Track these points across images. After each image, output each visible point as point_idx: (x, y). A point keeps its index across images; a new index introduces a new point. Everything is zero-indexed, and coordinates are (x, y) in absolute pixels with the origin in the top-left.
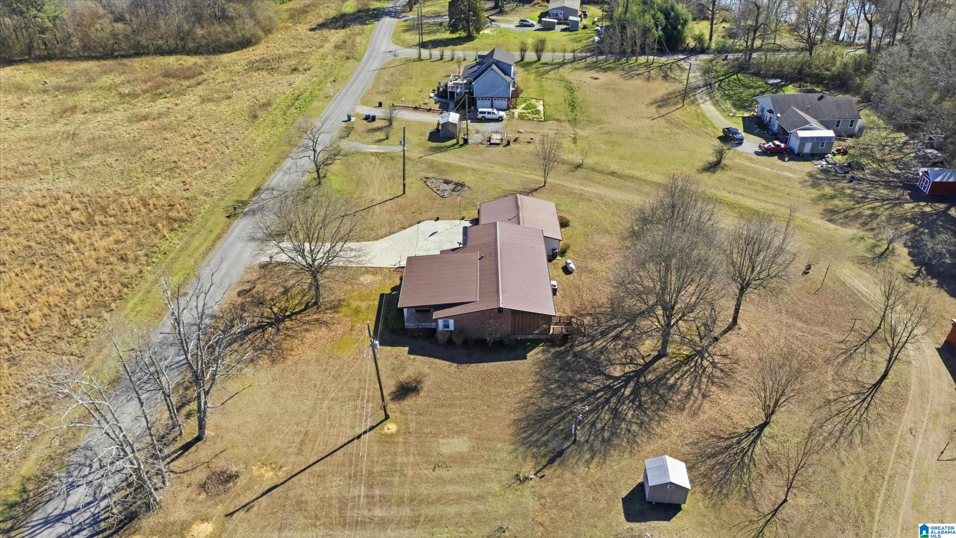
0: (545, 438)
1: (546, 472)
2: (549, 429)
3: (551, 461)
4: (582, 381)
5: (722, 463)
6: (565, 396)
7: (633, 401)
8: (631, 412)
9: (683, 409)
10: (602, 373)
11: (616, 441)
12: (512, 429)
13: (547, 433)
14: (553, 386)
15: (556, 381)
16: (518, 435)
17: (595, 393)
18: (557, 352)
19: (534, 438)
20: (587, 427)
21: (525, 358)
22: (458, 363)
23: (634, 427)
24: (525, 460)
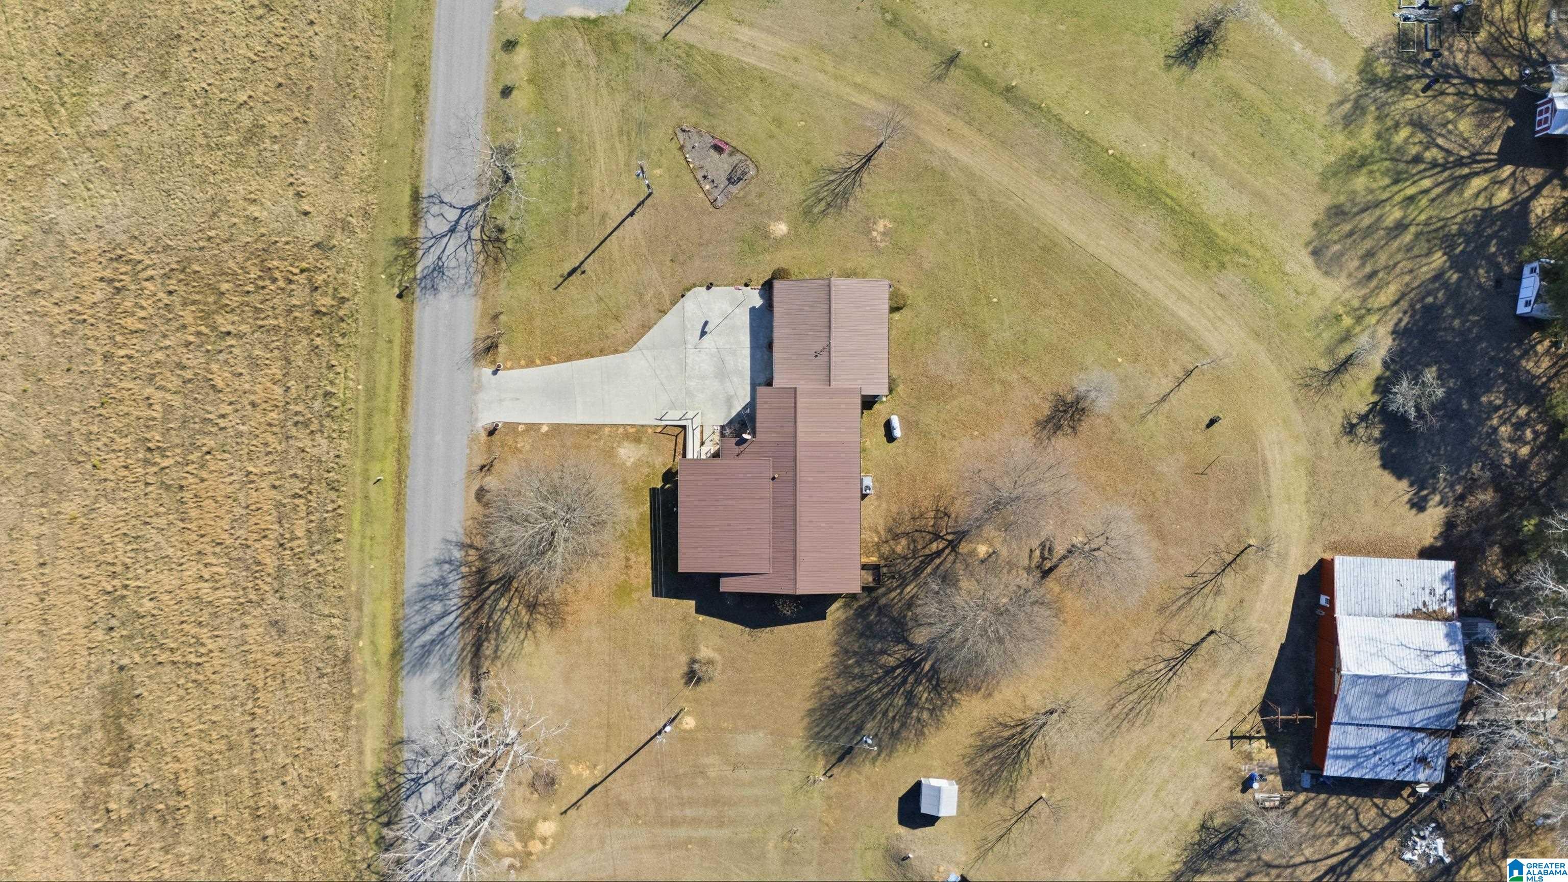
0: (836, 733)
1: (835, 771)
2: (843, 720)
3: (840, 759)
4: (883, 652)
5: (999, 757)
6: (862, 676)
7: (930, 680)
8: (925, 695)
9: (980, 689)
10: (905, 640)
11: (904, 734)
12: (807, 720)
13: (838, 727)
14: (850, 662)
15: (855, 653)
16: (811, 729)
17: (894, 669)
18: (860, 606)
19: (826, 733)
20: (879, 716)
21: (823, 617)
22: (750, 627)
23: (925, 715)
24: (816, 759)
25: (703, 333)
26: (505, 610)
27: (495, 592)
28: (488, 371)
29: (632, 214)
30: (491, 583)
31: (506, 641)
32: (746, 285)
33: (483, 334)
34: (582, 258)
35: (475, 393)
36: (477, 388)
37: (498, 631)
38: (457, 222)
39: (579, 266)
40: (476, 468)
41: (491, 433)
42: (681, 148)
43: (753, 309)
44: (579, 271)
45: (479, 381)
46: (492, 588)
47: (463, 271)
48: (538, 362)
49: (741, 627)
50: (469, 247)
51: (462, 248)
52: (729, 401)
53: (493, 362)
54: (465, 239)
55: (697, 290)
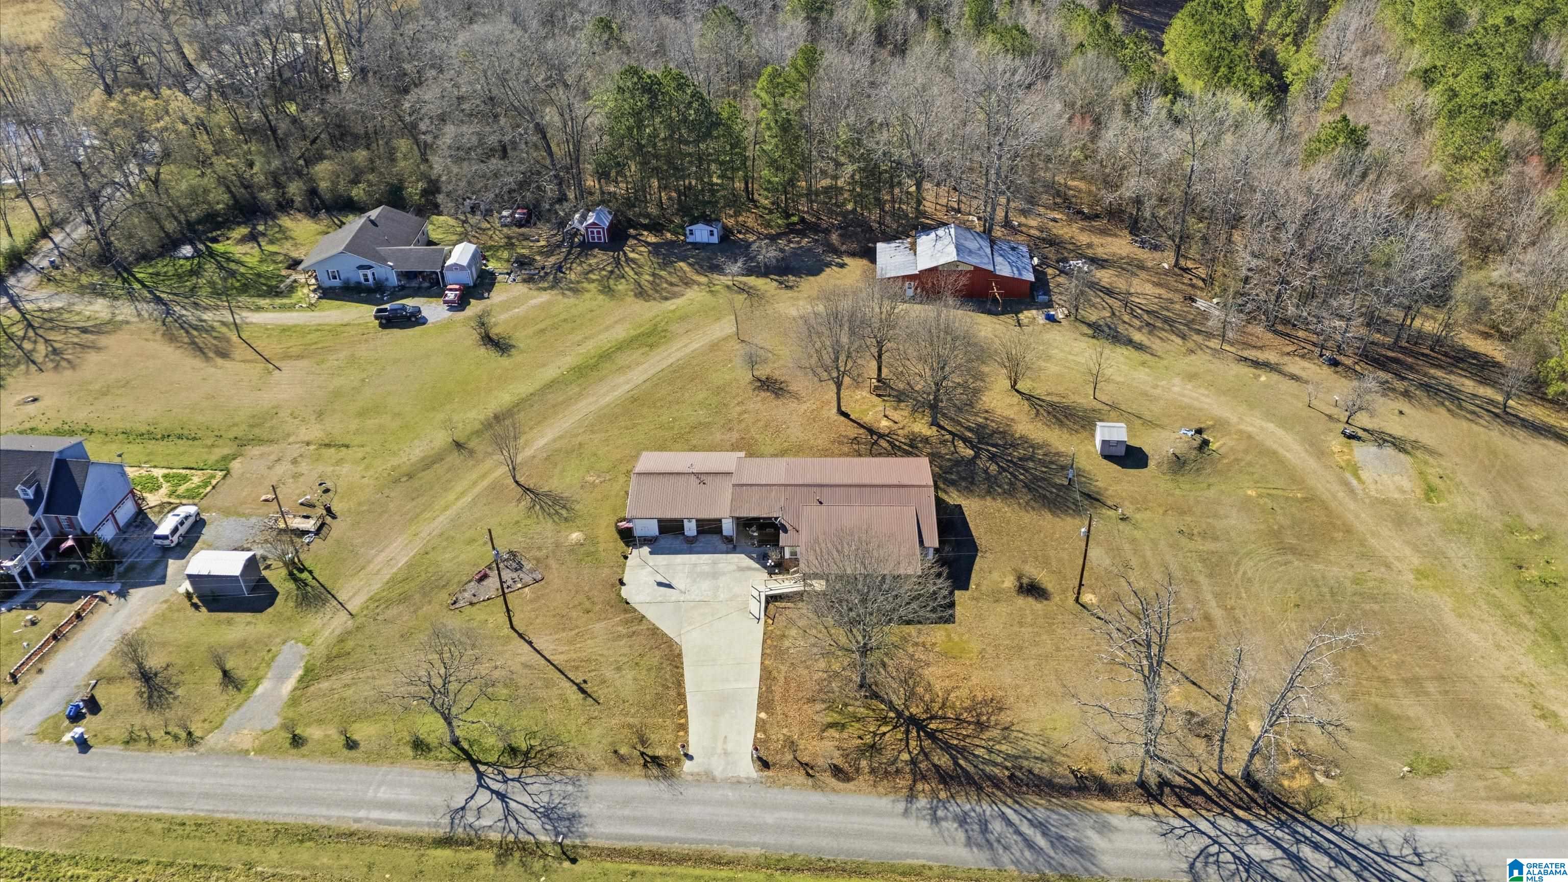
0: (1072, 501)
1: (1109, 503)
3: (1097, 500)
4: (986, 472)
6: (1012, 485)
7: (1006, 449)
8: (1021, 451)
13: (1065, 499)
14: (999, 490)
15: (991, 488)
17: (1001, 467)
19: (1073, 507)
21: (959, 507)
23: (1040, 451)
24: (1100, 514)
25: (669, 586)
26: (990, 751)
27: (966, 759)
28: (687, 766)
29: (530, 643)
30: (956, 763)
31: (1029, 750)
32: (626, 558)
33: (638, 770)
34: (569, 684)
35: (714, 779)
36: (707, 778)
37: (1017, 757)
38: (493, 792)
39: (577, 685)
40: (810, 782)
41: (765, 764)
42: (471, 604)
43: (651, 553)
44: (583, 686)
45: (698, 774)
46: (961, 762)
47: (557, 787)
48: (683, 721)
49: (978, 559)
50: (528, 781)
51: (528, 788)
52: (741, 569)
53: (678, 761)
54: (517, 784)
55: (625, 592)
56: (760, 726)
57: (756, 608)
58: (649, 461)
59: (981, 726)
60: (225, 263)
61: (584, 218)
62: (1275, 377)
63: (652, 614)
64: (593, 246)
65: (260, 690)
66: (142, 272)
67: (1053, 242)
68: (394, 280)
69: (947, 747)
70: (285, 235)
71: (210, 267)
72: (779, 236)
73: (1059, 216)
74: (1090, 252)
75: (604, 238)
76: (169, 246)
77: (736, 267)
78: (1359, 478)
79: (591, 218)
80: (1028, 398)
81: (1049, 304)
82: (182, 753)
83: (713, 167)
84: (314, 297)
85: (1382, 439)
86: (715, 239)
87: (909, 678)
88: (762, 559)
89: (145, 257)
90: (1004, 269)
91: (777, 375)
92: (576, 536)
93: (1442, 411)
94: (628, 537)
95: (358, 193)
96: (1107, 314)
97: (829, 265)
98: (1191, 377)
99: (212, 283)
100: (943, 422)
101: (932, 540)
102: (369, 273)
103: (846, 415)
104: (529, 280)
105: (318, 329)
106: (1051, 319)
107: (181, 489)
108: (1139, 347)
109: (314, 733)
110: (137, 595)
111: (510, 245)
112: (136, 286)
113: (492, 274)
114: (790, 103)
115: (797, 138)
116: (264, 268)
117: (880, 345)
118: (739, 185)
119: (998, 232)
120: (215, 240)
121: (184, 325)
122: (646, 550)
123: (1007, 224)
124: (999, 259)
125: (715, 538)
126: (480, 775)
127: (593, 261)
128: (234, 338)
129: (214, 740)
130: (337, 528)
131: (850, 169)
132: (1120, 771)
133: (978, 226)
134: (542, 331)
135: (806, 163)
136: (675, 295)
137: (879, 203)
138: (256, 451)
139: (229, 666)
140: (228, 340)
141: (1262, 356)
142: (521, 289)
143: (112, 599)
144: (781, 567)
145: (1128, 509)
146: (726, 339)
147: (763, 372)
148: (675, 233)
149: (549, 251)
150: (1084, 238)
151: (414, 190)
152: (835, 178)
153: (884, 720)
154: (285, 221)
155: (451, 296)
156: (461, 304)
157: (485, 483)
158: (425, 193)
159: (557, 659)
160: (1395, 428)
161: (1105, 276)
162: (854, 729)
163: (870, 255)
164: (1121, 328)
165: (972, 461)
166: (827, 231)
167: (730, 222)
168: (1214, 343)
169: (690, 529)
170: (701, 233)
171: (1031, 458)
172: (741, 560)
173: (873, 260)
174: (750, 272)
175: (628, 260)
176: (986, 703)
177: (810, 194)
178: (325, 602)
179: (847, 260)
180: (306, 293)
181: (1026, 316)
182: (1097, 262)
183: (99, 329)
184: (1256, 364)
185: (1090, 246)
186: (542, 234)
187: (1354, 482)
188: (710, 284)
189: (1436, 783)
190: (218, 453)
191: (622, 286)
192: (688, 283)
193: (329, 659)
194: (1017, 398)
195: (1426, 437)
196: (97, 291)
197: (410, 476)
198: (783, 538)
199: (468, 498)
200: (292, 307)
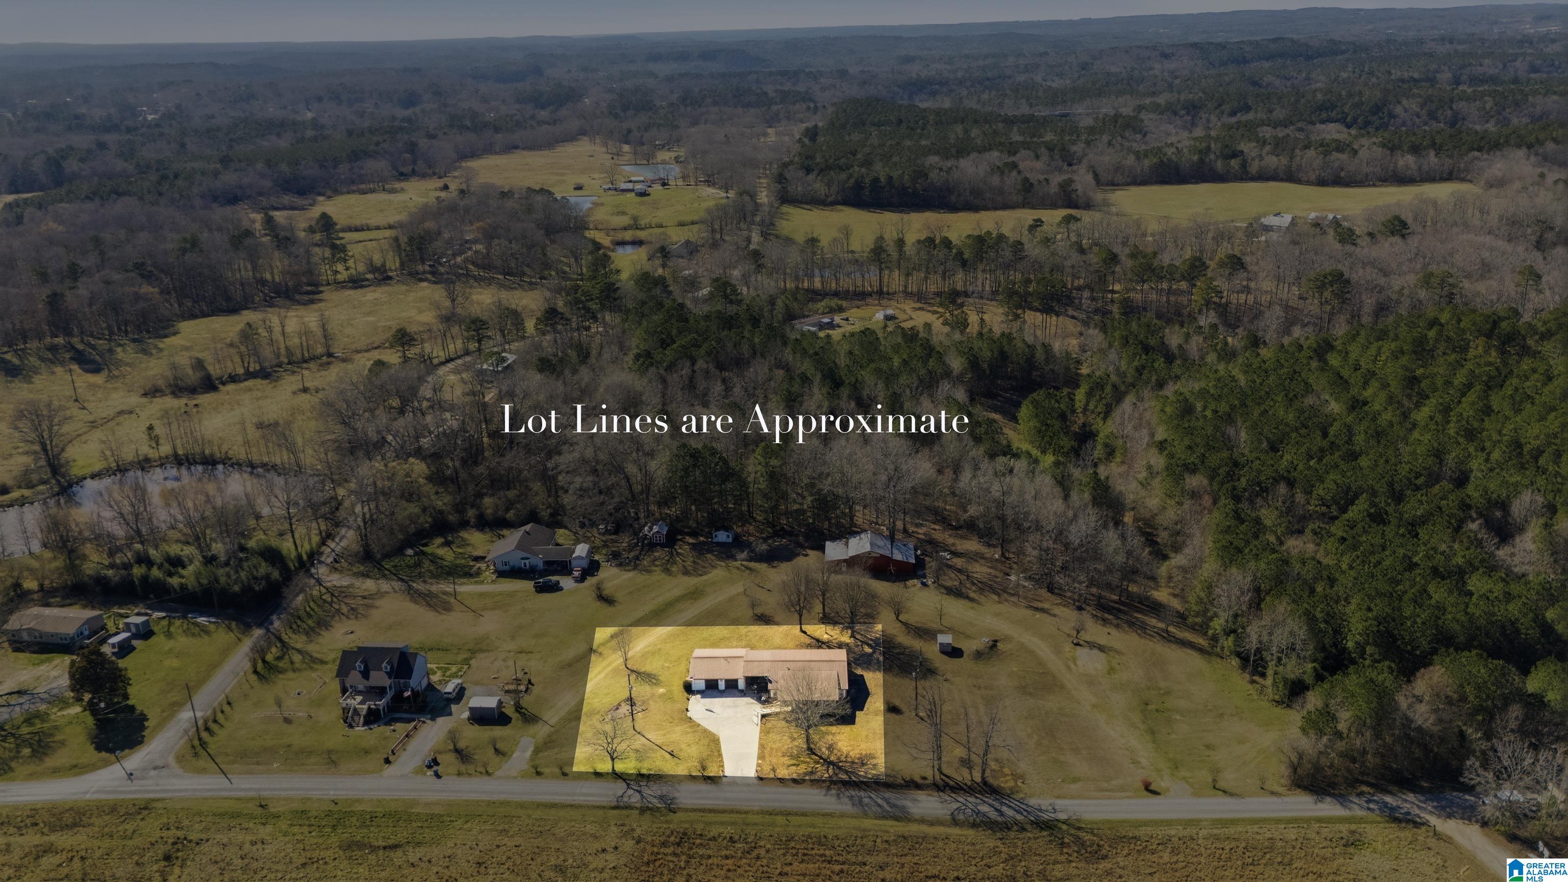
25: (712, 711)
26: (865, 773)
27: (854, 776)
28: (724, 779)
29: (644, 736)
30: (850, 778)
32: (689, 699)
33: (701, 781)
34: (664, 751)
38: (635, 790)
39: (668, 752)
40: (782, 785)
41: (761, 779)
43: (702, 697)
44: (671, 753)
46: (852, 778)
48: (721, 764)
49: (868, 698)
52: (749, 704)
53: (720, 778)
55: (689, 714)
56: (758, 765)
57: (757, 720)
58: (698, 652)
59: (863, 764)
60: (435, 559)
61: (651, 528)
62: (1045, 615)
63: (705, 724)
64: (656, 545)
65: (515, 755)
66: (387, 565)
67: (931, 542)
68: (541, 565)
69: (847, 772)
70: (465, 543)
71: (426, 564)
72: (768, 538)
73: (937, 527)
74: (953, 548)
75: (663, 540)
76: (399, 551)
77: (744, 555)
78: (1076, 665)
79: (656, 529)
80: (905, 624)
81: (924, 576)
82: (486, 778)
83: (730, 498)
84: (494, 577)
85: (1092, 645)
86: (730, 540)
87: (831, 748)
88: (759, 700)
89: (387, 556)
90: (898, 556)
91: (767, 612)
92: (662, 690)
93: (1134, 634)
94: (688, 688)
95: (510, 515)
96: (957, 583)
97: (798, 555)
98: (997, 615)
99: (430, 571)
100: (858, 636)
101: (845, 686)
102: (527, 562)
103: (805, 632)
104: (620, 565)
105: (500, 594)
106: (924, 584)
107: (448, 673)
108: (972, 600)
109: (546, 771)
110: (440, 720)
111: (605, 546)
112: (387, 572)
113: (597, 562)
114: (774, 462)
115: (779, 482)
116: (458, 561)
117: (824, 595)
118: (745, 508)
119: (899, 536)
120: (426, 545)
121: (420, 594)
122: (699, 696)
123: (905, 531)
124: (895, 551)
125: (735, 691)
126: (628, 784)
127: (656, 554)
128: (452, 600)
129: (498, 773)
130: (535, 690)
131: (809, 499)
132: (925, 778)
133: (886, 533)
134: (631, 593)
135: (784, 496)
136: (706, 573)
137: (829, 520)
138: (482, 655)
139: (498, 746)
140: (449, 603)
141: (1040, 605)
142: (615, 571)
143: (428, 721)
144: (767, 702)
145: (949, 676)
146: (738, 594)
147: (759, 611)
148: (707, 537)
149: (631, 548)
150: (951, 541)
151: (545, 514)
152: (802, 504)
153: (818, 763)
154: (464, 534)
155: (576, 574)
156: (582, 579)
157: (610, 668)
158: (552, 515)
159: (658, 742)
160: (1102, 641)
161: (958, 562)
162: (803, 766)
163: (822, 549)
164: (964, 590)
165: (871, 655)
166: (797, 536)
167: (739, 530)
168: (1013, 599)
169: (722, 685)
170: (722, 536)
171: (903, 654)
172: (748, 700)
173: (824, 552)
174: (750, 559)
175: (678, 554)
176: (866, 756)
177: (787, 513)
178: (537, 721)
179: (809, 552)
180: (489, 575)
181: (910, 583)
182: (955, 554)
183: (371, 596)
184: (1036, 609)
185: (953, 545)
186: (625, 540)
187: (1072, 666)
188: (727, 567)
189: (1073, 786)
190: (461, 657)
191: (674, 569)
192: (714, 567)
193: (545, 743)
194: (899, 624)
195: (1117, 645)
196: (366, 575)
197: (570, 665)
198: (770, 686)
199: (602, 675)
200: (482, 582)
